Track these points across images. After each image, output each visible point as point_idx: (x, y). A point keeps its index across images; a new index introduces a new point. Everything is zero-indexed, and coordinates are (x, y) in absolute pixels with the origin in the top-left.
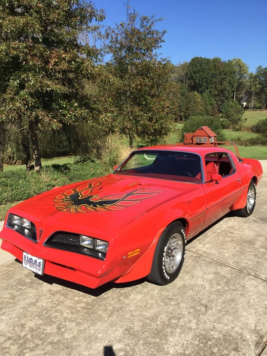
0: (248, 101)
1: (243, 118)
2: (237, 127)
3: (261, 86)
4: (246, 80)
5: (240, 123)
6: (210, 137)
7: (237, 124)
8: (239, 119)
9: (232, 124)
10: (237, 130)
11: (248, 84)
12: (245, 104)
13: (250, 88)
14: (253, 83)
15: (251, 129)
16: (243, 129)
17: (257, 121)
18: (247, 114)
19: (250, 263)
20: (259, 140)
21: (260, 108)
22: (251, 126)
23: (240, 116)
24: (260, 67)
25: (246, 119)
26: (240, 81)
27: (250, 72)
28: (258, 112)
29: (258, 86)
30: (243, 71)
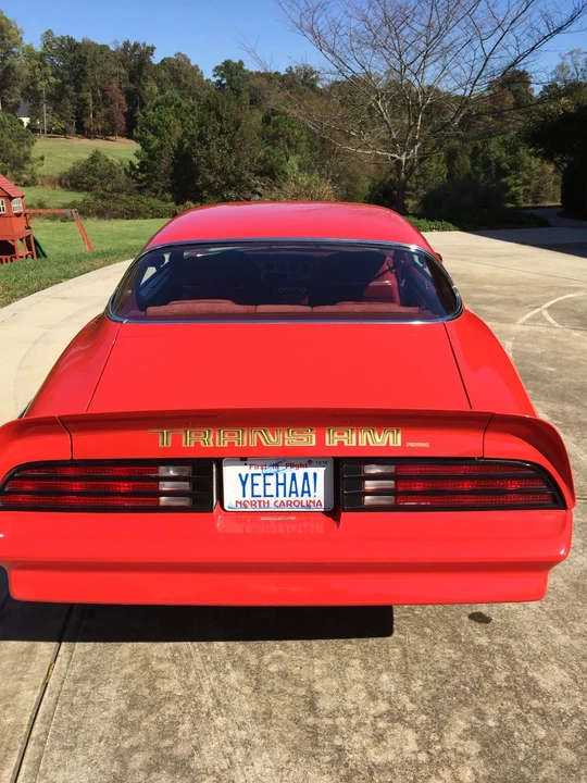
0: (33, 114)
1: (35, 154)
2: (25, 176)
3: (60, 81)
4: (19, 62)
5: (29, 167)
6: (11, 198)
7: (24, 168)
8: (26, 158)
9: (12, 169)
10: (26, 184)
11: (26, 72)
12: (26, 120)
13: (34, 83)
14: (37, 70)
15: (60, 184)
16: (38, 179)
17: (70, 165)
18: (42, 146)
20: (89, 207)
21: (64, 132)
22: (57, 175)
23: (26, 149)
24: (49, 33)
25: (42, 158)
26: (7, 62)
28: (61, 141)
29: (52, 80)
30: (9, 38)
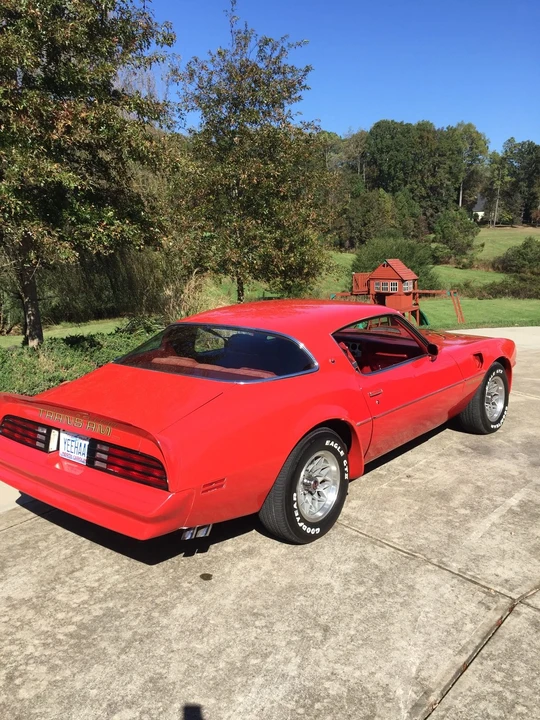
0: (488, 209)
1: (477, 242)
2: (465, 260)
3: (514, 179)
4: (484, 166)
5: (469, 252)
6: (403, 281)
7: (465, 254)
8: (469, 246)
9: (455, 255)
10: (464, 267)
11: (488, 174)
12: (481, 214)
13: (492, 183)
14: (497, 172)
15: (493, 267)
16: (475, 263)
17: (504, 250)
18: (485, 233)
19: (434, 538)
20: (506, 288)
21: (511, 223)
22: (492, 260)
23: (470, 238)
24: (511, 140)
25: (483, 245)
26: (472, 168)
27: (491, 150)
28: (508, 230)
29: (508, 179)
30: (477, 148)
